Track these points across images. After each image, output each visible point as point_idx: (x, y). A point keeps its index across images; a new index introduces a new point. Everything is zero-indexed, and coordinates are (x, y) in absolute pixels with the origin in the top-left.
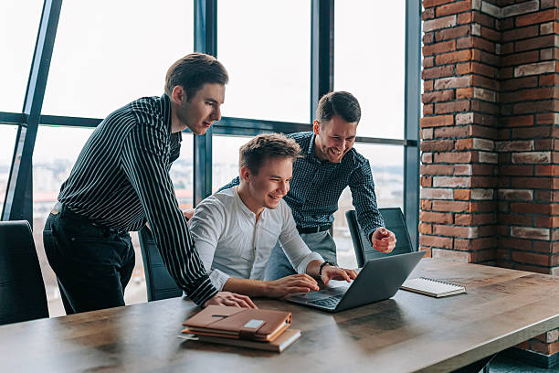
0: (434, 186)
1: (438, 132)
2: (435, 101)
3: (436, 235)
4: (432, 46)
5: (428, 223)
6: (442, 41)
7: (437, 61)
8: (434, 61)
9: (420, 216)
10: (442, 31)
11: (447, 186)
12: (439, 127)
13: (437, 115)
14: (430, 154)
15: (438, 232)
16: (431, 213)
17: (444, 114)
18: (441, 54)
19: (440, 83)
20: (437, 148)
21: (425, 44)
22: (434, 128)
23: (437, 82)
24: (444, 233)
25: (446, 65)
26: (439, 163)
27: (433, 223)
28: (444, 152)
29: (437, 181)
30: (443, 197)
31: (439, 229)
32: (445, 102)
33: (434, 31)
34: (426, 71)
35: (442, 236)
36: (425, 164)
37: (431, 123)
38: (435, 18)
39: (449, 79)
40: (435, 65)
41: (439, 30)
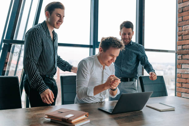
0: (182, 68)
1: (184, 47)
2: (183, 35)
3: (183, 88)
4: (181, 14)
5: (180, 83)
6: (185, 11)
7: (183, 19)
8: (182, 19)
9: (177, 80)
10: (185, 8)
11: (187, 68)
12: (184, 45)
13: (183, 40)
14: (181, 55)
15: (184, 86)
16: (181, 79)
17: (186, 40)
18: (185, 16)
19: (184, 28)
20: (183, 53)
21: (179, 13)
22: (183, 45)
23: (183, 27)
24: (186, 87)
25: (187, 20)
26: (184, 59)
27: (182, 83)
28: (186, 54)
29: (183, 66)
30: (186, 73)
31: (184, 85)
32: (186, 35)
33: (182, 8)
34: (179, 23)
35: (185, 88)
36: (179, 59)
37: (181, 43)
38: (183, 2)
39: (188, 26)
40: (183, 20)
41: (184, 7)
